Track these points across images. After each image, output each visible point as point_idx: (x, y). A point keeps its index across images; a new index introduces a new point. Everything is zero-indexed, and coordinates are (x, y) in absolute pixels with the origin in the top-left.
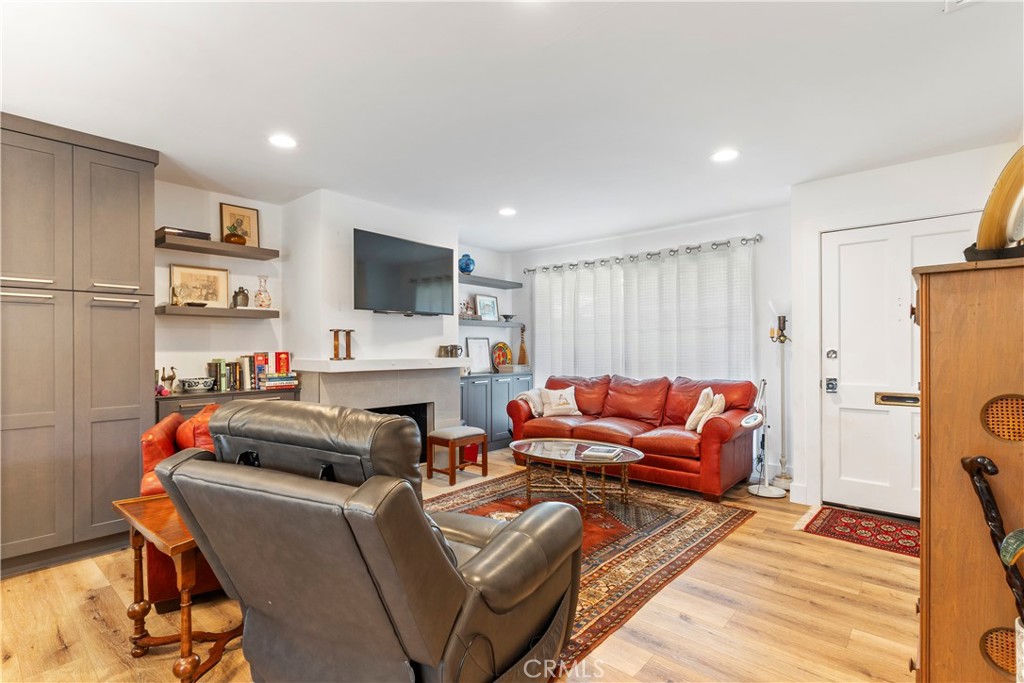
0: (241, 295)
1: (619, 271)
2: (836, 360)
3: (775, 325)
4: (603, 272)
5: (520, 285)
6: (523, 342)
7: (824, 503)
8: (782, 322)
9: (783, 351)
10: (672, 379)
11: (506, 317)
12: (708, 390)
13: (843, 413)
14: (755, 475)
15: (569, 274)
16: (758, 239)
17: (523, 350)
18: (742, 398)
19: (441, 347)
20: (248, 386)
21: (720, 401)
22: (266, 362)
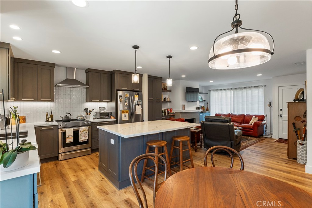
0: (165, 98)
1: (232, 91)
2: (282, 111)
3: (269, 104)
4: (228, 92)
5: (207, 94)
6: (207, 106)
7: (279, 138)
8: (270, 103)
9: (271, 109)
10: (245, 114)
11: (204, 100)
12: (254, 117)
13: (283, 121)
14: (264, 134)
15: (220, 92)
16: (265, 86)
17: (207, 108)
18: (262, 118)
19: (197, 108)
20: (167, 115)
21: (257, 118)
22: (169, 110)
